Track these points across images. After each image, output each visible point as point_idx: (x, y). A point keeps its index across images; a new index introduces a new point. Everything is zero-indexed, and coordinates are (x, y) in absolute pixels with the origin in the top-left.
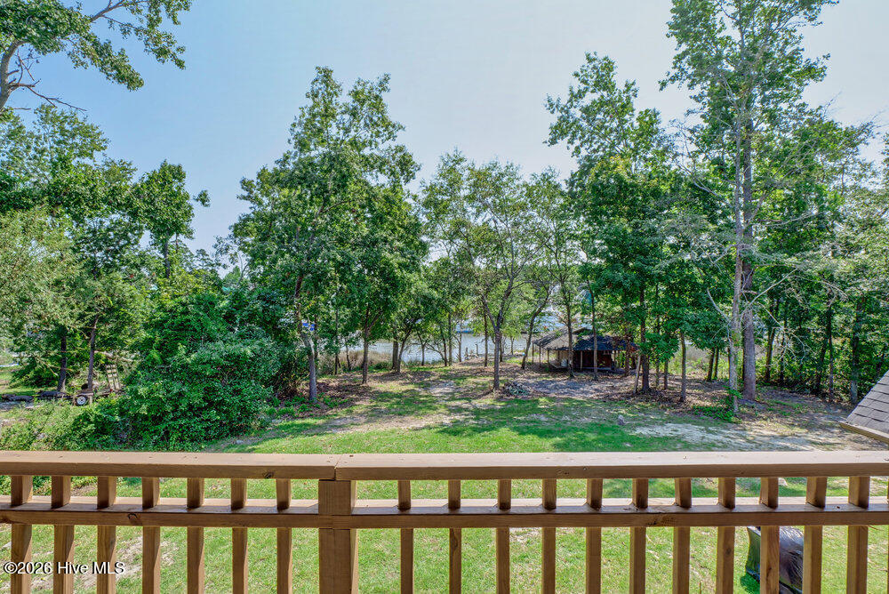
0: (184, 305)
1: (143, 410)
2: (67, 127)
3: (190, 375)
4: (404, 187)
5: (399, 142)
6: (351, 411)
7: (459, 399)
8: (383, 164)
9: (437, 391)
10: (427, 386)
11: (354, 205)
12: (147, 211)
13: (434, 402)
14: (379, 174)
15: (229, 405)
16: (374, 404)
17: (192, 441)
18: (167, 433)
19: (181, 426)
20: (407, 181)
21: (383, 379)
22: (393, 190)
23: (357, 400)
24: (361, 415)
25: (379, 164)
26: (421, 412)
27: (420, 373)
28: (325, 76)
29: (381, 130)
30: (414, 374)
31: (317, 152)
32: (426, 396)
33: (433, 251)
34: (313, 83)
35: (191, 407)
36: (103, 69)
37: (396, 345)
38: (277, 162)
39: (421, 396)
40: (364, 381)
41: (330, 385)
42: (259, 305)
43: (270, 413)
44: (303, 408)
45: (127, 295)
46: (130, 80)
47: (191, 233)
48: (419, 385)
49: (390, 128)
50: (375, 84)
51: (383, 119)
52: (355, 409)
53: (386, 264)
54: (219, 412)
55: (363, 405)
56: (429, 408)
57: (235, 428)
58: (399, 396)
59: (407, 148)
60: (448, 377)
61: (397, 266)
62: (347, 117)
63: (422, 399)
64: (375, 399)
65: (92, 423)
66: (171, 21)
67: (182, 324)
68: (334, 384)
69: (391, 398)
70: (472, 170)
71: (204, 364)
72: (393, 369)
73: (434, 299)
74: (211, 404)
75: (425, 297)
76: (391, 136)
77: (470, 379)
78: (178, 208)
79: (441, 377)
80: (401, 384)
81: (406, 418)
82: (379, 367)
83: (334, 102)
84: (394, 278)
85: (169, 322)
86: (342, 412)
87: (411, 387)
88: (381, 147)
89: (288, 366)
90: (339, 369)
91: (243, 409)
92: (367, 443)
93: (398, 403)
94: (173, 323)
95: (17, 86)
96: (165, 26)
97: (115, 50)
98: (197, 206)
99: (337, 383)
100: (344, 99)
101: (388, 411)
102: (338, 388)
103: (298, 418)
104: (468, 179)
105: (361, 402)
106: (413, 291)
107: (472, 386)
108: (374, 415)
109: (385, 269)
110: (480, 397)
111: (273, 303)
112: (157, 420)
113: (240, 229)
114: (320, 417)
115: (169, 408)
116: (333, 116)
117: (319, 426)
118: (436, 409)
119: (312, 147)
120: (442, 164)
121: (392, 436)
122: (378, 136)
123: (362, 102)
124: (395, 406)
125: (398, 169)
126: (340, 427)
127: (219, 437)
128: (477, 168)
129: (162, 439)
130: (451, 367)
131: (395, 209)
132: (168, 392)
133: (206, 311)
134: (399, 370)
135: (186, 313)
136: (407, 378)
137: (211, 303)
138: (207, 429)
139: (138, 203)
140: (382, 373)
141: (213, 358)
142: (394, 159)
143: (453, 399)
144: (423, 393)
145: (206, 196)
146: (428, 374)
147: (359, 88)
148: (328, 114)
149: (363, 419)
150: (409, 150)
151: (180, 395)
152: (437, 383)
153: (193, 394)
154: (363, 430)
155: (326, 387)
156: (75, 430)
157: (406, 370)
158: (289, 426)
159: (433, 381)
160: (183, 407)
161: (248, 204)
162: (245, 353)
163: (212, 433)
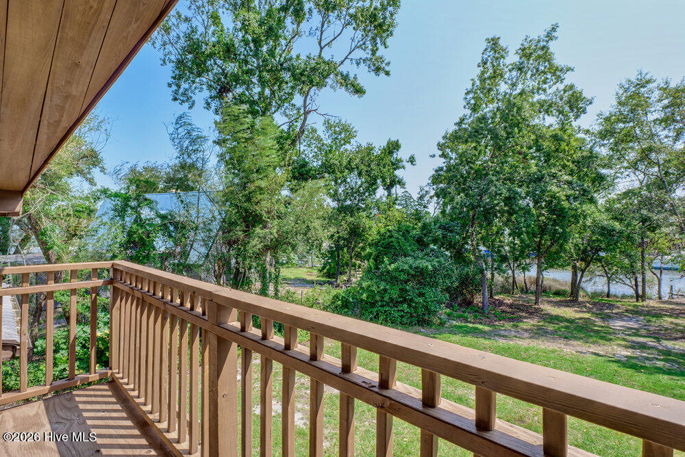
0: (390, 231)
1: (364, 296)
2: (337, 129)
3: (392, 278)
4: (574, 124)
5: (567, 82)
6: (517, 326)
7: (645, 336)
8: (550, 106)
9: (618, 324)
10: (607, 317)
11: (522, 147)
12: (367, 171)
13: (610, 334)
14: (546, 116)
15: (416, 303)
16: (541, 324)
17: (392, 323)
18: (378, 314)
19: (386, 311)
20: (577, 117)
21: (558, 304)
22: (563, 129)
23: (525, 318)
24: (526, 330)
25: (546, 108)
26: (591, 340)
27: (602, 304)
28: (493, 44)
29: (549, 76)
30: (595, 304)
31: (488, 109)
32: (603, 327)
33: (618, 183)
34: (483, 54)
35: (392, 300)
36: (347, 89)
37: (575, 274)
38: (456, 124)
39: (595, 326)
40: (536, 303)
41: (505, 301)
42: (439, 233)
43: (449, 315)
44: (476, 317)
45: (367, 226)
46: (359, 91)
47: (404, 184)
48: (597, 315)
49: (557, 73)
50: (542, 37)
51: (551, 65)
52: (521, 325)
53: (553, 197)
54: (409, 306)
55: (530, 323)
56: (602, 338)
57: (420, 320)
58: (571, 321)
59: (576, 86)
60: (636, 312)
61: (564, 198)
62: (514, 73)
63: (597, 328)
64: (544, 320)
65: (339, 300)
66: (383, 46)
67: (388, 244)
68: (508, 302)
69: (561, 322)
70: (665, 89)
71: (400, 272)
72: (572, 296)
73: (614, 230)
74: (405, 300)
75: (603, 228)
76: (559, 79)
77: (666, 318)
78: (384, 167)
79: (627, 311)
80: (576, 311)
81: (571, 342)
82: (557, 293)
83: (501, 64)
84: (562, 209)
85: (382, 242)
86: (508, 325)
87: (587, 315)
88: (549, 91)
89: (465, 281)
90: (515, 291)
91: (426, 308)
92: (524, 355)
93: (567, 327)
94: (383, 244)
95: (310, 112)
96: (381, 51)
97: (351, 76)
98: (408, 165)
99: (511, 301)
100: (512, 58)
101: (554, 332)
102: (511, 306)
103: (470, 322)
104: (660, 100)
105: (529, 320)
106: (589, 222)
107: (667, 325)
108: (539, 333)
109: (552, 201)
110: (676, 339)
111: (451, 231)
112: (373, 305)
113: (436, 179)
114: (488, 325)
115: (378, 298)
116: (502, 75)
117: (485, 332)
118: (611, 340)
119: (484, 106)
120: (621, 92)
121: (552, 355)
122: (545, 82)
123: (528, 56)
124: (563, 330)
125: (567, 108)
126: (503, 336)
127: (410, 324)
128: (673, 85)
129: (375, 317)
130: (645, 303)
131: (563, 145)
132: (378, 287)
133: (403, 235)
134: (577, 297)
135: (391, 237)
136: (585, 306)
137: (407, 231)
138: (402, 316)
139: (362, 167)
140: (558, 299)
141: (405, 268)
142: (561, 99)
143: (636, 335)
144: (599, 322)
145: (413, 158)
146: (611, 306)
147: (527, 45)
148: (497, 75)
149: (526, 335)
150: (578, 88)
151: (385, 290)
152: (620, 316)
153: (392, 291)
154: (524, 343)
155: (501, 303)
156: (333, 302)
157: (586, 299)
158: (461, 327)
159: (616, 314)
160: (386, 299)
161: (443, 160)
162: (427, 267)
163: (405, 320)
